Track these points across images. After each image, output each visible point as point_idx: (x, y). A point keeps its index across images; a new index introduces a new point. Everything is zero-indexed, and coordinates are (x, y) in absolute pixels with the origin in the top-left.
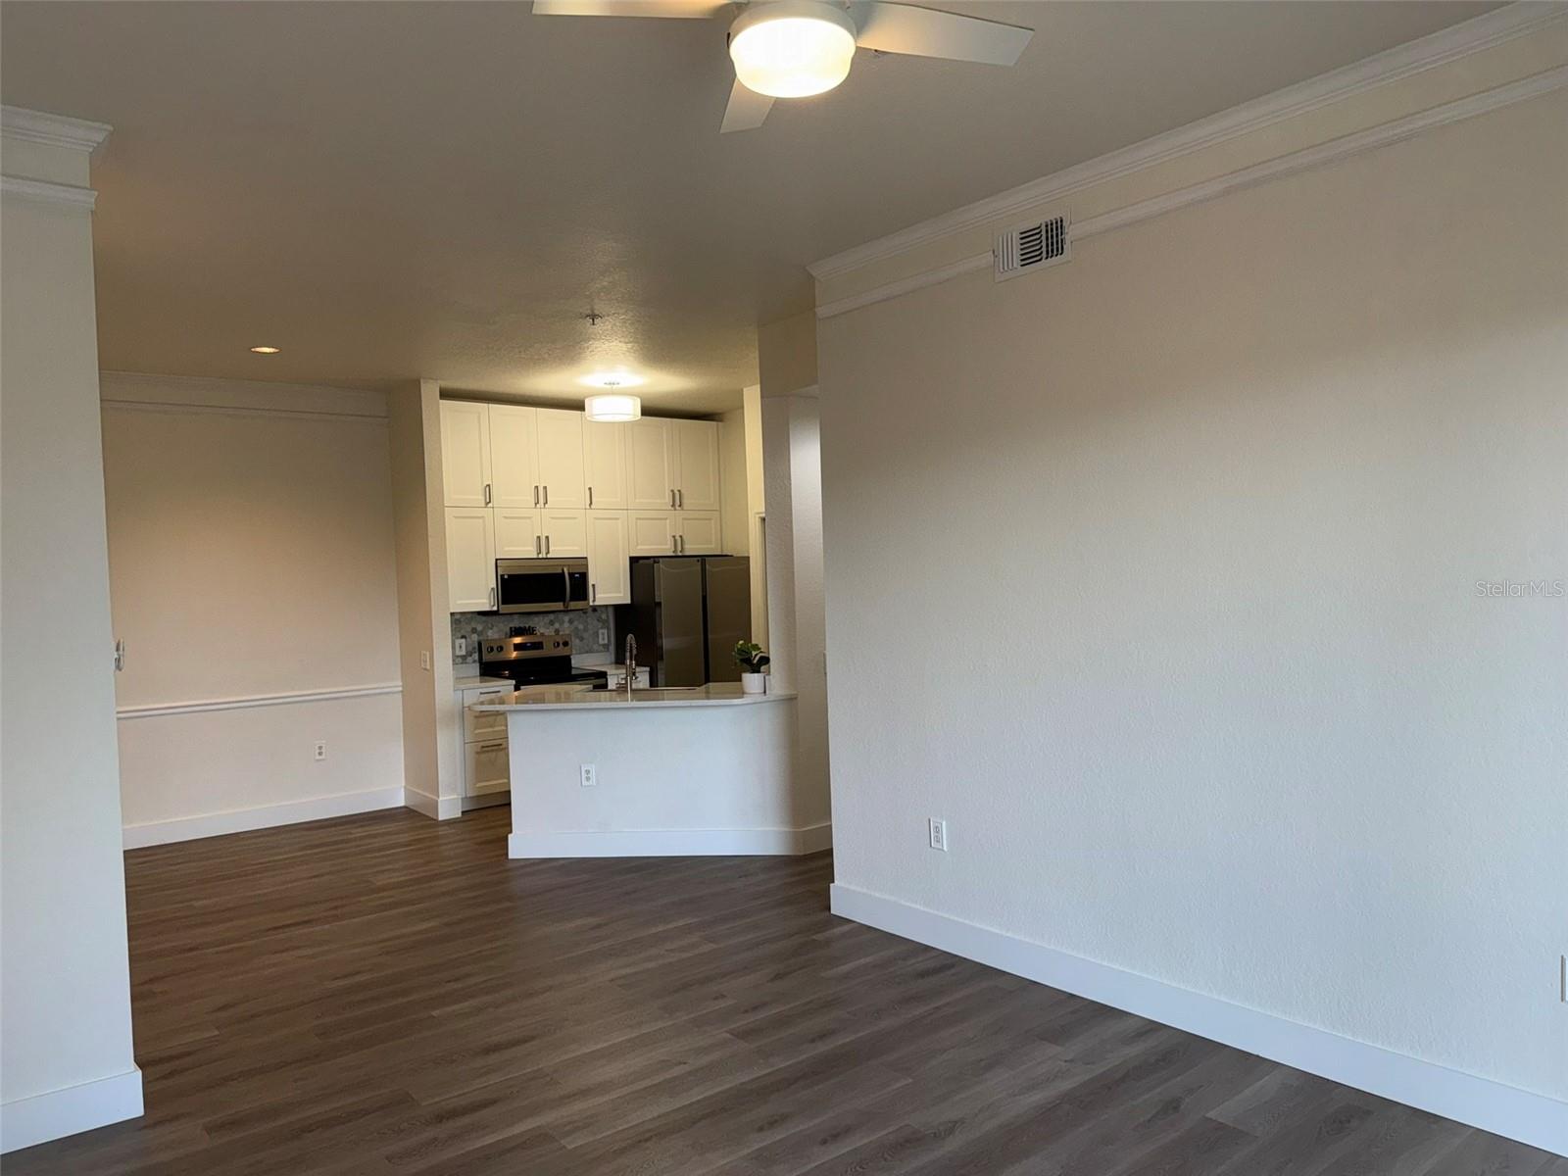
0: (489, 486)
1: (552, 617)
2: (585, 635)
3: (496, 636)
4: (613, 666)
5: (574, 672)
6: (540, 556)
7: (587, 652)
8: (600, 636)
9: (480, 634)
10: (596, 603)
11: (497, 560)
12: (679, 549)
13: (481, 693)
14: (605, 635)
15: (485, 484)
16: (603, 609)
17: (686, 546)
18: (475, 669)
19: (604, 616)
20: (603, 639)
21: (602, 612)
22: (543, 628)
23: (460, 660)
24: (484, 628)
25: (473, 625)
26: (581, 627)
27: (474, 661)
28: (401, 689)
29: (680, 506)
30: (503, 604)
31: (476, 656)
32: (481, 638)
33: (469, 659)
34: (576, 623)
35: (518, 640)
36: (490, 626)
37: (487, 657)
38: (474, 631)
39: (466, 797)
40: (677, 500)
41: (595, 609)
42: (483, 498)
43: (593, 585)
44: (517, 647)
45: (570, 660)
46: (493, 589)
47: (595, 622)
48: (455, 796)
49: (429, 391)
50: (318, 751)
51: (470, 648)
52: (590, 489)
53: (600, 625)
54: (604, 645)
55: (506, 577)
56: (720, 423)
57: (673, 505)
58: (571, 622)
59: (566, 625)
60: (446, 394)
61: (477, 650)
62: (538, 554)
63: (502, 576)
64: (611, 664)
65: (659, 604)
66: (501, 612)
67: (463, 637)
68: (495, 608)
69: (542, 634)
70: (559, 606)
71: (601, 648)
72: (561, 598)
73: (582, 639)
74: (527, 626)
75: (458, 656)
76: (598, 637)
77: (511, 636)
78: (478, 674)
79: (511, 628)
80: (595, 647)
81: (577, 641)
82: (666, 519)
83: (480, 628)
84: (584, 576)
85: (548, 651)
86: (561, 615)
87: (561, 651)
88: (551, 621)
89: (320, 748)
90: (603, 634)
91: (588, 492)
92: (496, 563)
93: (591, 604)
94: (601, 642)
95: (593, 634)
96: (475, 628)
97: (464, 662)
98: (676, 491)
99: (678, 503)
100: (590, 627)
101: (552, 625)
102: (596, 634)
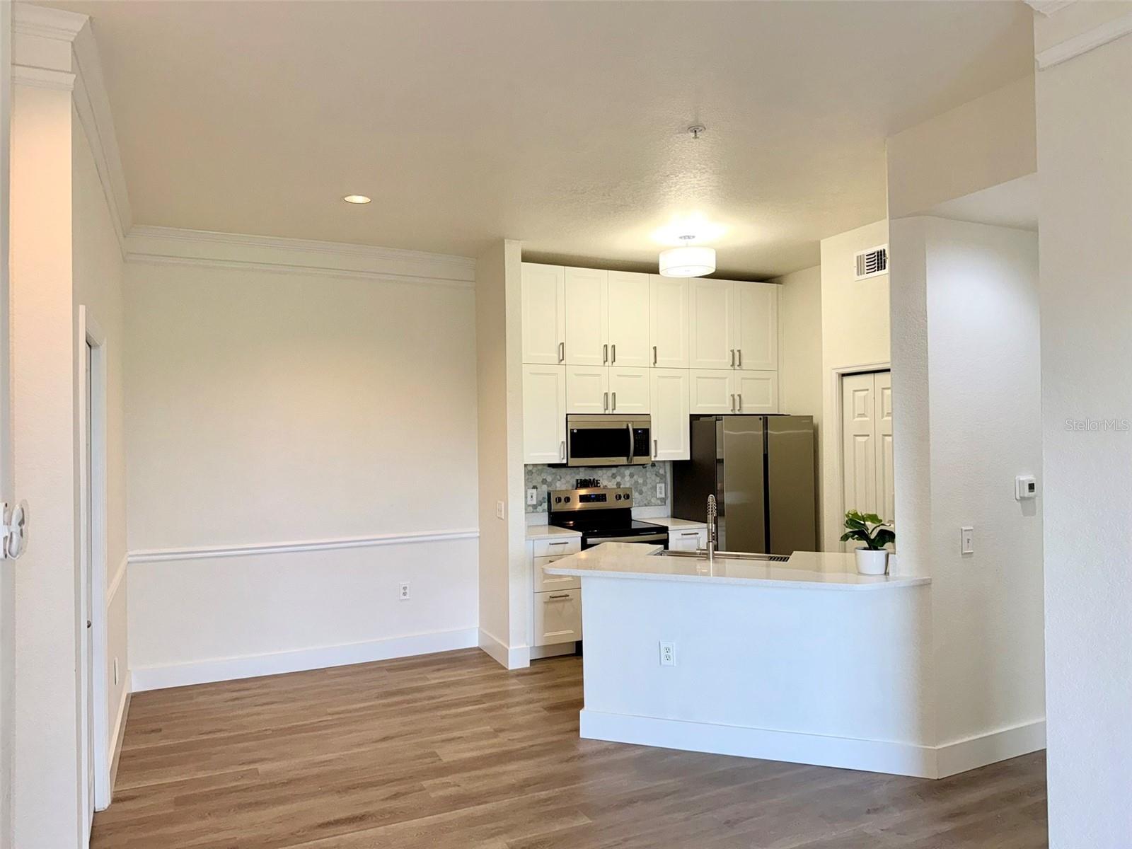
0: (563, 343)
1: (614, 470)
2: (644, 489)
3: (564, 488)
4: (670, 519)
5: (634, 525)
6: (607, 412)
7: (646, 505)
8: (658, 490)
9: (549, 485)
10: (657, 459)
11: (567, 415)
12: (737, 407)
13: (550, 544)
14: (663, 489)
15: (559, 343)
16: (661, 464)
17: (744, 405)
18: (545, 518)
19: (662, 471)
20: (661, 493)
21: (660, 467)
22: (607, 481)
23: (531, 508)
24: (552, 480)
25: (544, 476)
26: (641, 481)
27: (544, 511)
28: (478, 535)
29: (740, 365)
30: (572, 457)
31: (545, 506)
32: (550, 489)
33: (540, 509)
34: (635, 477)
35: (583, 492)
36: (558, 477)
37: (557, 507)
38: (544, 481)
39: (534, 647)
40: (737, 360)
41: (653, 465)
42: (556, 355)
43: (655, 441)
44: (583, 499)
45: (630, 511)
46: (562, 442)
47: (654, 477)
48: (525, 646)
49: (512, 252)
50: (403, 591)
51: (541, 499)
52: (655, 348)
53: (658, 479)
54: (661, 499)
55: (575, 431)
56: (779, 285)
57: (733, 365)
58: (631, 476)
59: (627, 478)
60: (527, 258)
61: (546, 500)
62: (605, 410)
63: (572, 430)
64: (668, 517)
65: (721, 461)
66: (569, 465)
67: (535, 487)
68: (565, 461)
69: (605, 487)
70: (623, 460)
71: (659, 502)
72: (626, 454)
73: (641, 493)
74: (592, 478)
75: (529, 506)
76: (656, 491)
77: (577, 488)
78: (547, 523)
79: (577, 480)
80: (653, 500)
81: (637, 494)
82: (725, 378)
83: (549, 479)
84: (646, 432)
85: (611, 503)
86: (623, 469)
87: (622, 504)
88: (613, 474)
89: (405, 588)
90: (661, 488)
91: (652, 351)
92: (567, 418)
93: (653, 459)
94: (659, 496)
95: (651, 488)
96: (545, 479)
97: (535, 511)
98: (735, 351)
99: (737, 362)
100: (648, 481)
101: (615, 478)
102: (655, 488)
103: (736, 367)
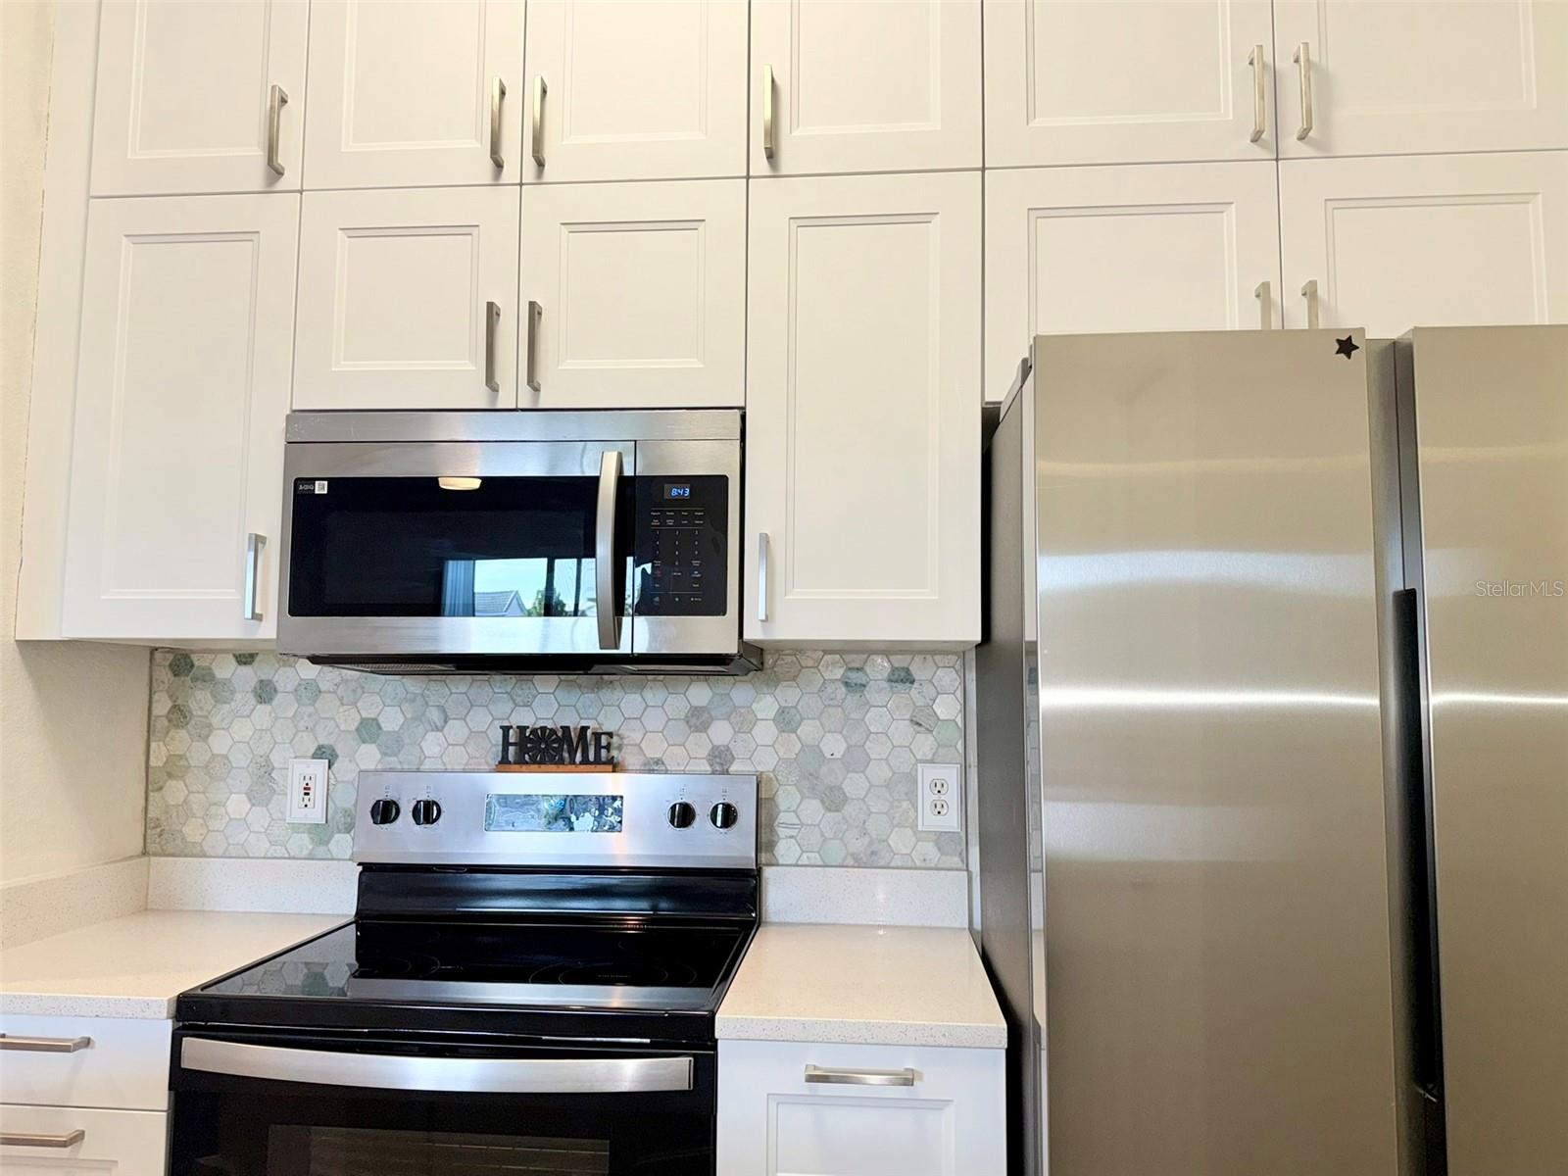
2: (853, 785)
7: (860, 864)
8: (926, 797)
9: (392, 745)
14: (955, 793)
20: (939, 809)
23: (303, 842)
25: (369, 707)
26: (834, 746)
29: (1316, 133)
32: (393, 763)
33: (335, 843)
34: (808, 730)
36: (435, 715)
37: (384, 844)
38: (369, 730)
40: (1291, 109)
47: (901, 730)
51: (345, 801)
54: (940, 838)
57: (1268, 132)
58: (786, 721)
59: (765, 731)
67: (324, 754)
71: (930, 850)
73: (833, 800)
74: (577, 725)
75: (296, 828)
76: (912, 796)
80: (899, 842)
82: (1213, 202)
83: (391, 720)
87: (723, 849)
90: (938, 787)
95: (888, 785)
96: (364, 721)
97: (321, 850)
98: (1285, 65)
99: (1294, 122)
100: (875, 749)
101: (703, 728)
102: (906, 785)
103: (1291, 144)
